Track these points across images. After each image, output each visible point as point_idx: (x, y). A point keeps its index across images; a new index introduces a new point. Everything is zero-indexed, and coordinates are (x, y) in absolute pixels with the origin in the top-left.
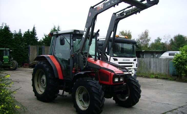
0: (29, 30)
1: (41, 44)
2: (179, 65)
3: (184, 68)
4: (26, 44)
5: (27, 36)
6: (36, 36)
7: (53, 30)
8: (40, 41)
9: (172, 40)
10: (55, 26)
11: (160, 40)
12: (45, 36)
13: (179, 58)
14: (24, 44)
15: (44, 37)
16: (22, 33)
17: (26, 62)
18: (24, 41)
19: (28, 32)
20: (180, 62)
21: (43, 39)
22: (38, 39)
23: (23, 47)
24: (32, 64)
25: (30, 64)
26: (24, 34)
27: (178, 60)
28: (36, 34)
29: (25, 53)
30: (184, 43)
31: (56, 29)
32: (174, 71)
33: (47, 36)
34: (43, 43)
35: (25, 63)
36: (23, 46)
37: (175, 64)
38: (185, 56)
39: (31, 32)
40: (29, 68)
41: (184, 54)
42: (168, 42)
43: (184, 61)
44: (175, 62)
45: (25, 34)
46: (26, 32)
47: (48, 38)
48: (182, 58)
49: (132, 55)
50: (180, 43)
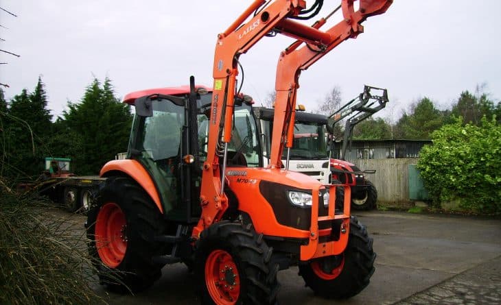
0: (25, 91)
1: (61, 130)
2: (434, 174)
3: (447, 182)
5: (21, 109)
6: (47, 108)
7: (93, 90)
8: (58, 120)
10: (96, 80)
12: (70, 107)
15: (68, 110)
16: (7, 101)
18: (13, 122)
19: (24, 96)
20: (434, 168)
21: (66, 115)
22: (51, 117)
26: (11, 104)
28: (46, 102)
31: (101, 87)
32: (421, 191)
33: (76, 109)
34: (66, 127)
36: (12, 137)
37: (422, 172)
39: (32, 97)
43: (446, 164)
44: (423, 166)
45: (16, 103)
46: (17, 97)
47: (79, 112)
49: (317, 154)
50: (424, 118)
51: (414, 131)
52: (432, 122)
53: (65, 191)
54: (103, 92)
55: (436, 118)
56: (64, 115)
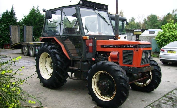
0: (7, 10)
1: (21, 25)
2: (162, 42)
4: (5, 24)
5: (6, 17)
6: (15, 17)
7: (32, 10)
8: (19, 21)
9: (145, 19)
11: (134, 20)
12: (24, 16)
13: (162, 35)
14: (3, 25)
15: (24, 18)
17: (7, 43)
18: (3, 22)
19: (7, 12)
20: (162, 40)
22: (17, 20)
23: (2, 29)
24: (14, 45)
25: (13, 45)
26: (2, 15)
27: (162, 38)
28: (15, 15)
29: (5, 34)
30: (157, 23)
31: (36, 9)
32: (156, 48)
33: (26, 17)
34: (22, 24)
35: (5, 44)
36: (3, 27)
37: (158, 41)
38: (168, 34)
39: (10, 13)
40: (11, 49)
41: (167, 32)
42: (142, 22)
43: (167, 38)
44: (158, 39)
45: (4, 15)
46: (4, 13)
47: (27, 18)
48: (166, 35)
49: (122, 33)
50: (154, 22)
51: (150, 27)
52: (156, 24)
53: (24, 47)
54: (36, 11)
55: (158, 22)
56: (22, 19)
